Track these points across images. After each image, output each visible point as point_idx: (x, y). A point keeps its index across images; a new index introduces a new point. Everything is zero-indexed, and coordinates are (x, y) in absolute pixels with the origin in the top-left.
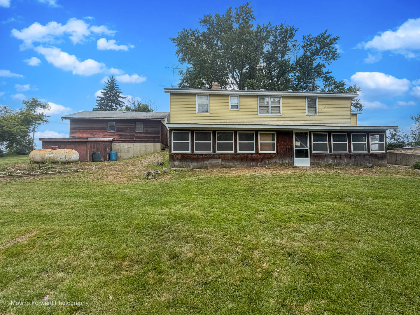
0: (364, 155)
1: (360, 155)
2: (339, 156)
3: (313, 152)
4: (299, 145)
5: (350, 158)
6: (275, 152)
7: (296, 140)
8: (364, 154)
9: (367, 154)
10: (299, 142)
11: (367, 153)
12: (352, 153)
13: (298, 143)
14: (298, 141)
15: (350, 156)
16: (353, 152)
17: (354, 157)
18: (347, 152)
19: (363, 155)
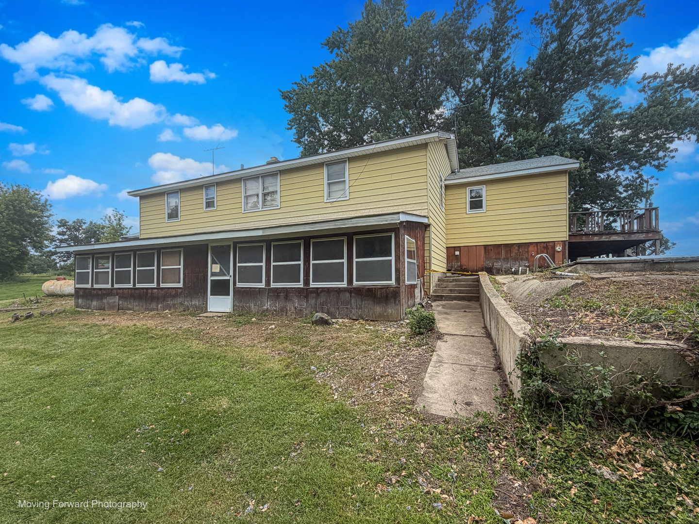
0: (339, 291)
1: (328, 290)
2: (284, 293)
3: (239, 285)
4: (218, 270)
5: (307, 297)
6: (181, 285)
7: (213, 262)
8: (339, 288)
9: (344, 288)
10: (218, 266)
11: (346, 286)
12: (311, 286)
13: (216, 268)
14: (217, 264)
15: (305, 293)
16: (313, 285)
17: (315, 295)
18: (301, 285)
19: (336, 291)
